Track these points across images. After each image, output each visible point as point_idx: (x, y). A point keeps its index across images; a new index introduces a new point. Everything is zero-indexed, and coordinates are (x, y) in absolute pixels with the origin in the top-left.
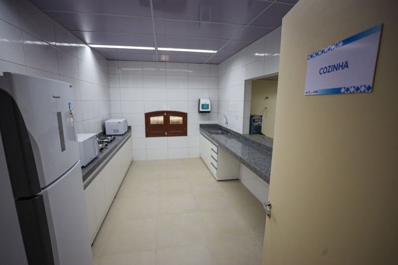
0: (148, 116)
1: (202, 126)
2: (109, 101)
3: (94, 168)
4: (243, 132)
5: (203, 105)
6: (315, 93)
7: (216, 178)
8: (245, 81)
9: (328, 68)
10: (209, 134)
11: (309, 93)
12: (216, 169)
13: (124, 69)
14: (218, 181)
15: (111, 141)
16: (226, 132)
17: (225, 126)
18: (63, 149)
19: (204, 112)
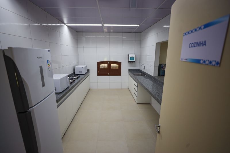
0: (99, 64)
1: (130, 70)
2: (77, 55)
3: (66, 94)
4: (154, 75)
5: (130, 57)
6: (186, 61)
7: (136, 101)
8: (156, 43)
9: (194, 44)
10: (133, 75)
11: (183, 59)
12: (137, 96)
13: (86, 37)
14: (137, 103)
15: (78, 78)
16: (144, 74)
17: (143, 70)
18: (43, 86)
19: (131, 62)
